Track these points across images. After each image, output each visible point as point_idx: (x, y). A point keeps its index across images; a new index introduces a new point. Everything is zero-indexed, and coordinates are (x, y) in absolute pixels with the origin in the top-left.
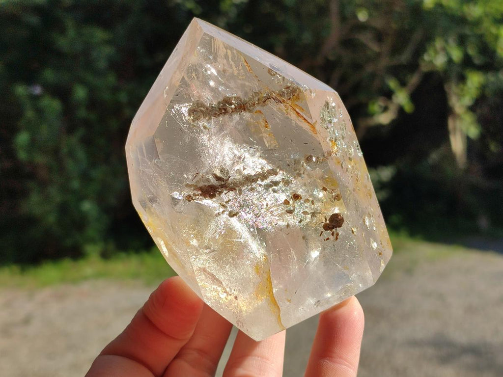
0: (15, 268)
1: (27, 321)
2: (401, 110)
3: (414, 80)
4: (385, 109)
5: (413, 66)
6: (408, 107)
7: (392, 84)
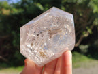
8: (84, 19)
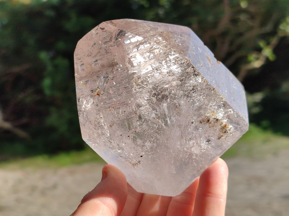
0: (46, 156)
1: (55, 187)
2: (267, 59)
3: (274, 41)
4: (257, 59)
5: (274, 33)
6: (272, 57)
7: (262, 44)
8: (252, 17)
